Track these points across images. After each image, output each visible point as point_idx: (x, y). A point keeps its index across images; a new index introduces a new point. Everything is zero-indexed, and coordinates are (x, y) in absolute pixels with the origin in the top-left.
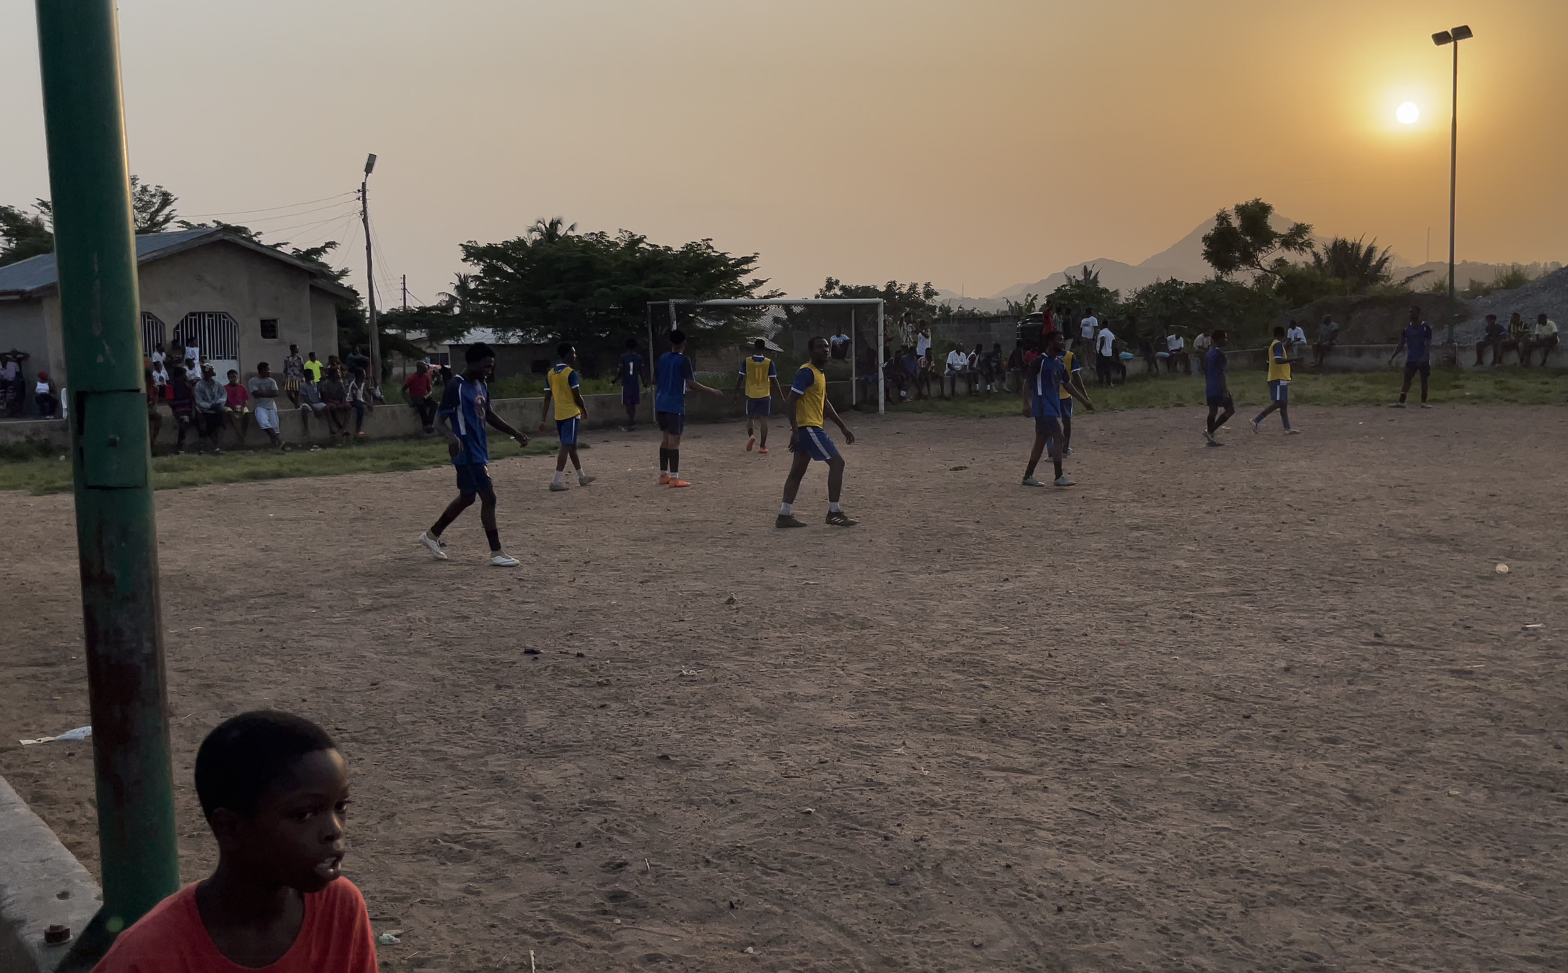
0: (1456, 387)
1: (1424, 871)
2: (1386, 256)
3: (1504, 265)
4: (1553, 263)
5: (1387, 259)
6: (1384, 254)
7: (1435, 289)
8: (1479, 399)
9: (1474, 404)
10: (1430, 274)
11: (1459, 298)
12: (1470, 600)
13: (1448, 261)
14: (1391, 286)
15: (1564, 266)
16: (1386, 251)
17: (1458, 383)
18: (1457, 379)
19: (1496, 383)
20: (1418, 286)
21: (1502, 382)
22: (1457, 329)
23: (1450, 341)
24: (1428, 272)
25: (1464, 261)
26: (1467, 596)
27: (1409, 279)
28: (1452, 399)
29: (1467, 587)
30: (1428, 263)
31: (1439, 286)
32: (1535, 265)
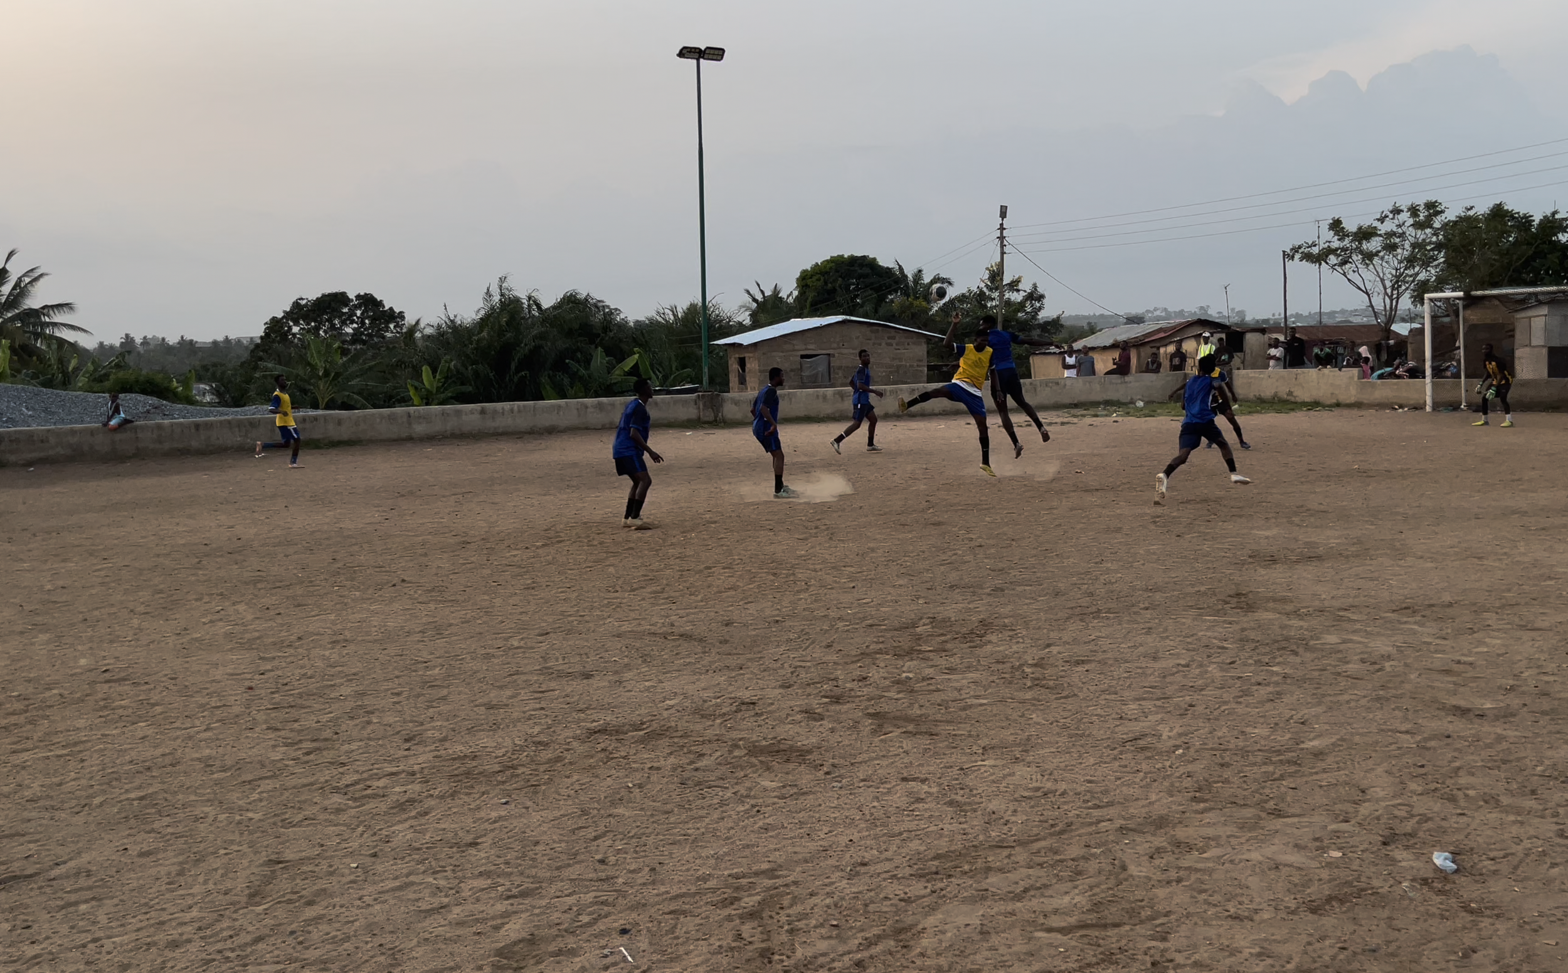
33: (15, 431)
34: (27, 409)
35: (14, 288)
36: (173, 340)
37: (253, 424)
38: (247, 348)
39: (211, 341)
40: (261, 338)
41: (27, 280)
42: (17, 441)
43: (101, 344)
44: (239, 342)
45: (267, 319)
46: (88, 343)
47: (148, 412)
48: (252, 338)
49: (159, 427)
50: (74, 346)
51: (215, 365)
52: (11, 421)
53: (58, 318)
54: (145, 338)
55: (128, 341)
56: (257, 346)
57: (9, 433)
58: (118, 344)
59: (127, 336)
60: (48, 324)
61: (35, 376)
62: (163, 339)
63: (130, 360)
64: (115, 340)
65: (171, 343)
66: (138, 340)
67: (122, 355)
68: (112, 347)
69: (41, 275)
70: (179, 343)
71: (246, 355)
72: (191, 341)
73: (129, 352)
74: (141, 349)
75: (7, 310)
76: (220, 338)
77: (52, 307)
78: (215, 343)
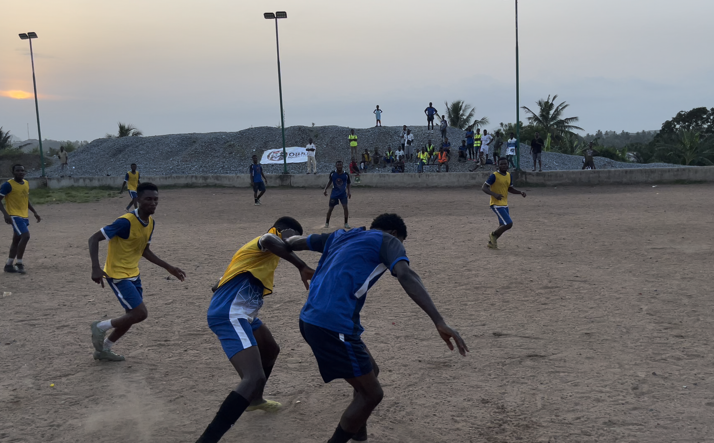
0: (48, 197)
1: (54, 423)
2: (8, 135)
3: (64, 141)
4: (85, 141)
5: (9, 137)
6: (6, 135)
7: (33, 152)
8: (60, 201)
9: (58, 203)
10: (31, 145)
11: (46, 156)
12: (65, 293)
13: (38, 139)
14: (12, 150)
15: (89, 143)
16: (7, 133)
17: (49, 194)
18: (48, 193)
19: (66, 194)
20: (26, 150)
21: (69, 193)
22: (47, 170)
23: (43, 176)
24: (30, 144)
25: (46, 139)
26: (63, 291)
27: (20, 147)
28: (47, 202)
29: (62, 288)
30: (29, 140)
31: (35, 151)
32: (77, 142)
33: (551, 172)
34: (556, 162)
35: (555, 111)
36: (619, 132)
37: (652, 172)
38: (653, 135)
39: (636, 132)
40: (660, 131)
41: (560, 108)
42: (551, 176)
43: (588, 134)
44: (649, 133)
45: (664, 122)
46: (582, 134)
47: (605, 165)
48: (655, 131)
49: (609, 172)
50: (576, 136)
51: (637, 144)
52: (550, 168)
53: (571, 124)
54: (607, 131)
55: (599, 133)
56: (658, 134)
57: (548, 172)
58: (595, 135)
59: (599, 131)
60: (567, 126)
61: (560, 148)
62: (615, 132)
63: (599, 142)
64: (593, 133)
65: (618, 134)
66: (604, 133)
67: (596, 139)
68: (592, 136)
69: (566, 106)
70: (621, 134)
71: (652, 139)
72: (627, 133)
73: (599, 138)
74: (605, 137)
75: (552, 121)
76: (640, 131)
77: (569, 119)
78: (638, 133)
